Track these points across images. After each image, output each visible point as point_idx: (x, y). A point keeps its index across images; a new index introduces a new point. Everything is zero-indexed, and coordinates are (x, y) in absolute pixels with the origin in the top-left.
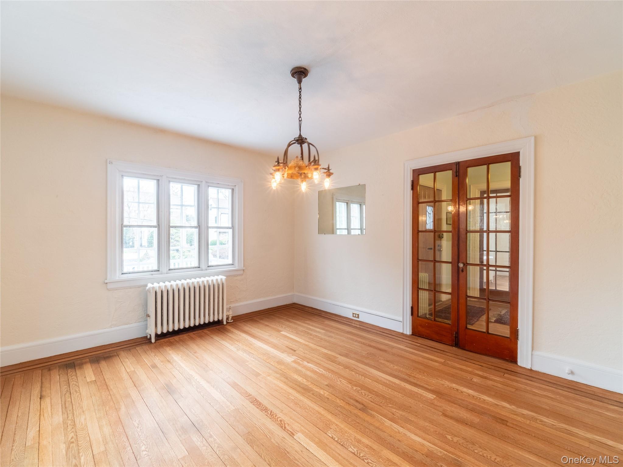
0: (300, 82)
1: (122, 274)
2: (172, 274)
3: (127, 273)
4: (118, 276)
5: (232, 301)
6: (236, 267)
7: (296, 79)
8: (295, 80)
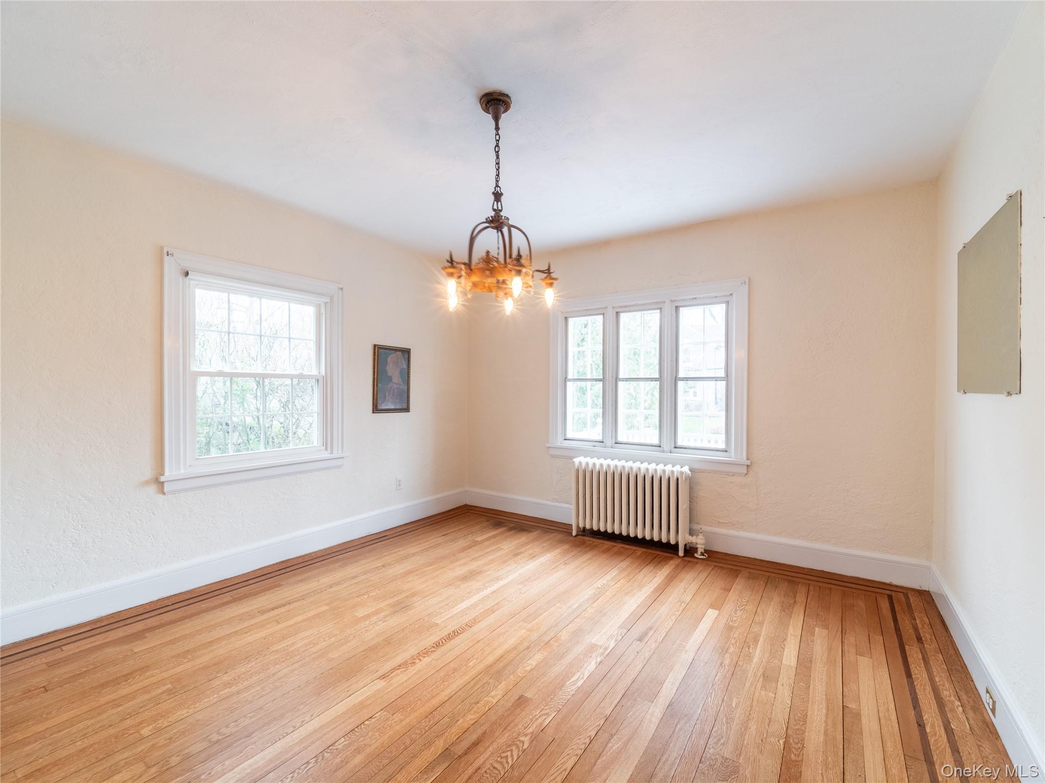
0: (496, 119)
1: (565, 439)
2: (619, 450)
3: (570, 440)
4: (560, 442)
5: (721, 521)
6: (732, 457)
7: (490, 115)
8: (489, 118)
